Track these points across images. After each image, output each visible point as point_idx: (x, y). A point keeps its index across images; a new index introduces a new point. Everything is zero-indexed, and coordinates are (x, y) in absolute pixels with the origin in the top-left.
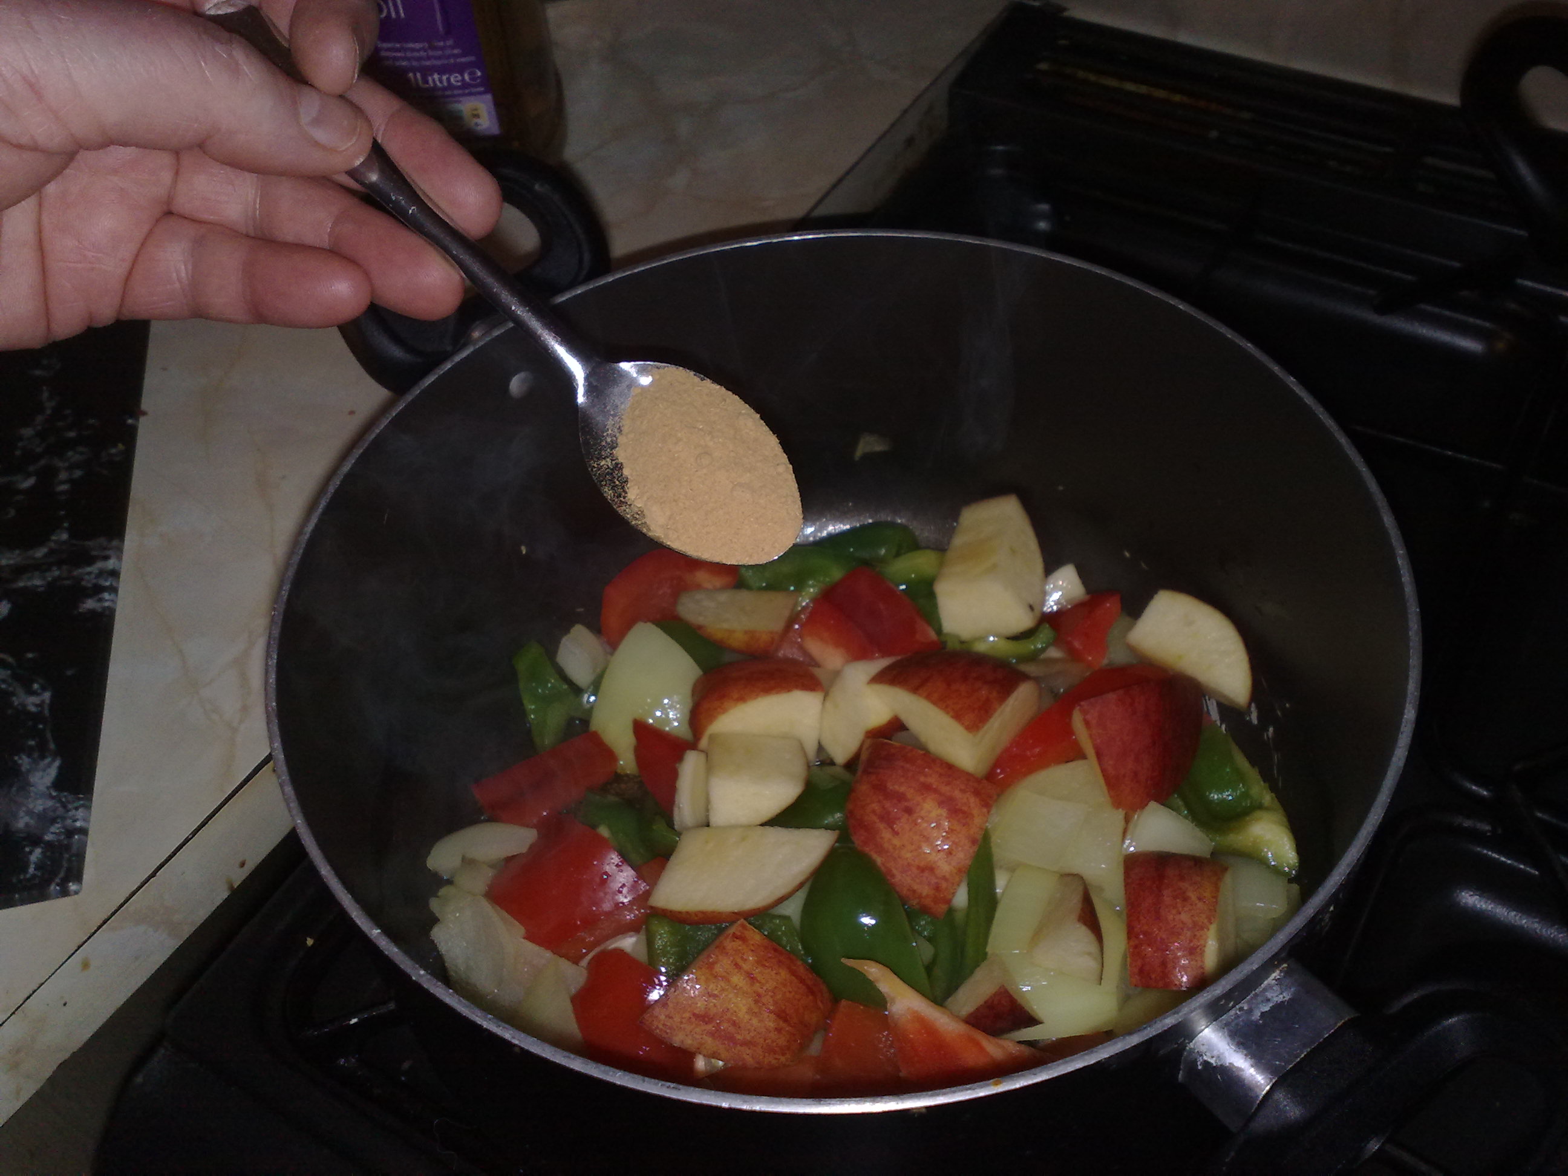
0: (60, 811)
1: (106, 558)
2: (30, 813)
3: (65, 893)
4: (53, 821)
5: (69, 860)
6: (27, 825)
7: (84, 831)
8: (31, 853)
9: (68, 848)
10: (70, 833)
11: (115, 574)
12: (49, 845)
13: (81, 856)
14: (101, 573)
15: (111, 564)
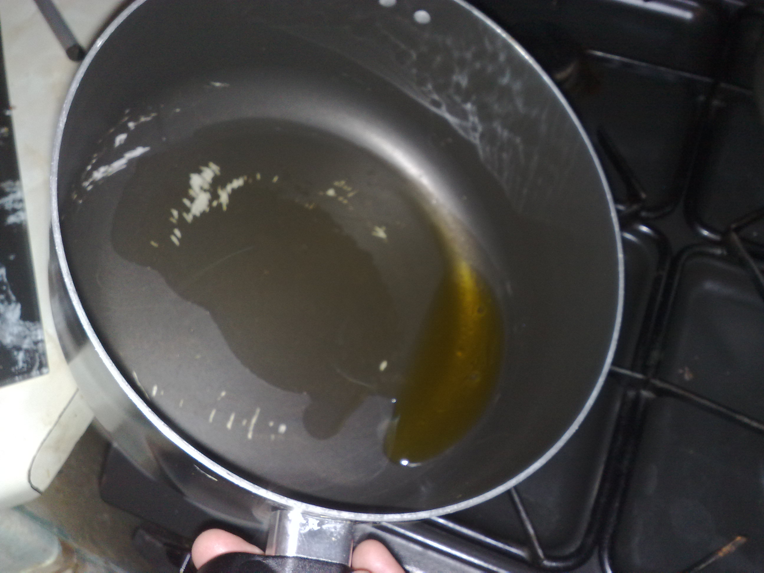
0: (27, 332)
1: (14, 192)
2: (11, 334)
3: (41, 374)
4: (25, 337)
5: (40, 358)
6: (12, 341)
7: (42, 341)
8: (18, 354)
9: (36, 351)
10: (36, 343)
11: (21, 201)
12: (27, 351)
13: (44, 354)
14: (14, 201)
15: (18, 195)
